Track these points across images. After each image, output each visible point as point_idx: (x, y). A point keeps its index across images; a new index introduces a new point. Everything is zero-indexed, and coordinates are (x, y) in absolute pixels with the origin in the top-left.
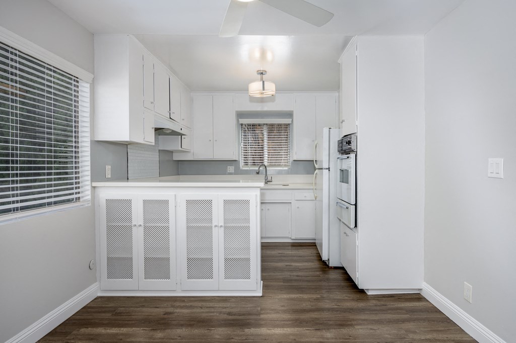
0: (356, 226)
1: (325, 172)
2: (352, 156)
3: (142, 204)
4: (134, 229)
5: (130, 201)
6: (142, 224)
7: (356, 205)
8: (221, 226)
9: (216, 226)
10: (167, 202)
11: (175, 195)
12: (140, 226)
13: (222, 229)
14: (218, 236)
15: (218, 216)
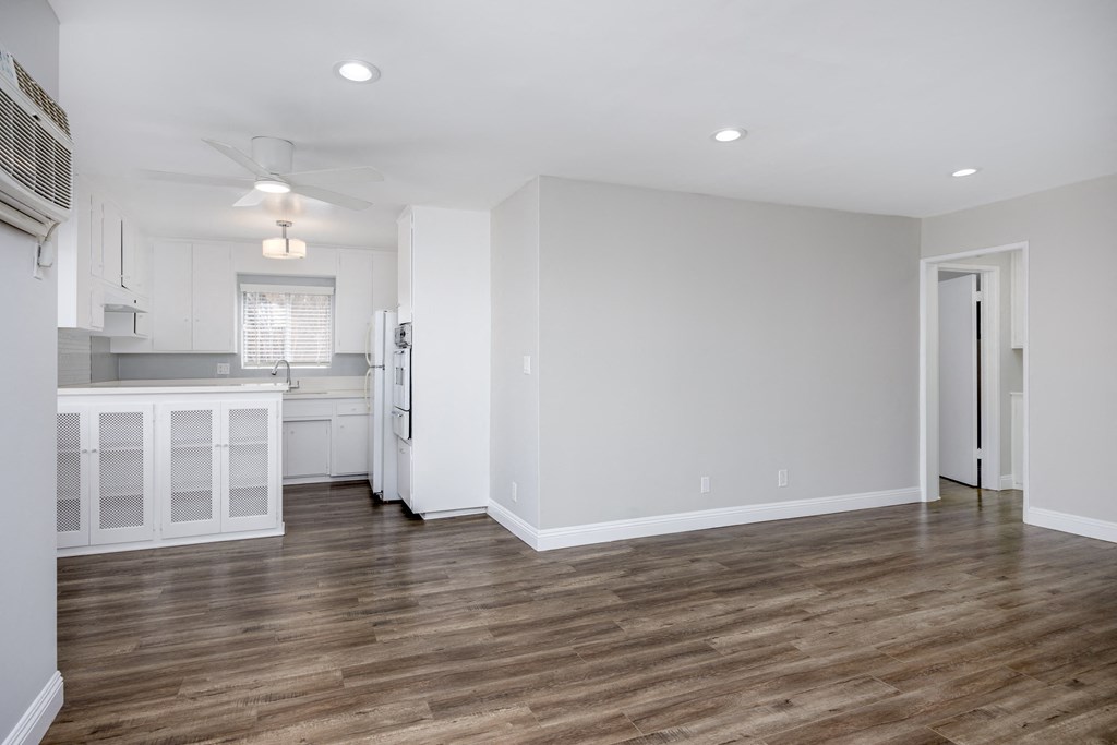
0: (410, 437)
1: (378, 371)
2: (407, 350)
3: (98, 420)
4: (83, 456)
5: (77, 415)
6: (98, 449)
7: (410, 411)
8: (226, 446)
9: (218, 446)
10: (140, 415)
11: (154, 406)
12: (95, 451)
13: (228, 449)
14: (220, 460)
15: (220, 432)
